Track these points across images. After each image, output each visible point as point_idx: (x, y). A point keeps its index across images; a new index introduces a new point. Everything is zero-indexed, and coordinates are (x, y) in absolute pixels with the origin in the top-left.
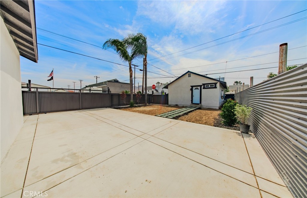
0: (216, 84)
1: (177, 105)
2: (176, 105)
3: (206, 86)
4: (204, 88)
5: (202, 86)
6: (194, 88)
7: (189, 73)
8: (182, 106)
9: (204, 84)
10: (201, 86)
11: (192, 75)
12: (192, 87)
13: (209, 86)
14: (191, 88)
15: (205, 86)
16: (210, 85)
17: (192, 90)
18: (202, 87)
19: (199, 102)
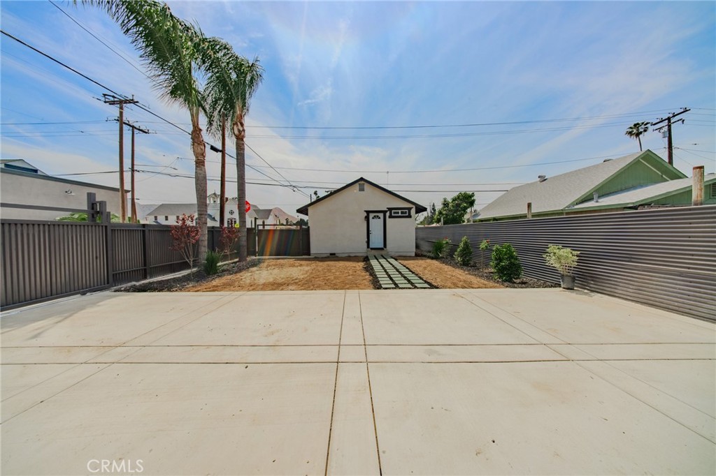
0: (410, 209)
1: (334, 254)
2: (331, 254)
3: (395, 213)
4: (391, 217)
5: (386, 211)
6: (371, 215)
7: (362, 182)
8: (347, 255)
9: (390, 209)
10: (384, 212)
11: (367, 186)
12: (368, 212)
13: (398, 213)
14: (366, 215)
15: (392, 213)
16: (400, 211)
17: (367, 218)
18: (388, 214)
19: (382, 246)
